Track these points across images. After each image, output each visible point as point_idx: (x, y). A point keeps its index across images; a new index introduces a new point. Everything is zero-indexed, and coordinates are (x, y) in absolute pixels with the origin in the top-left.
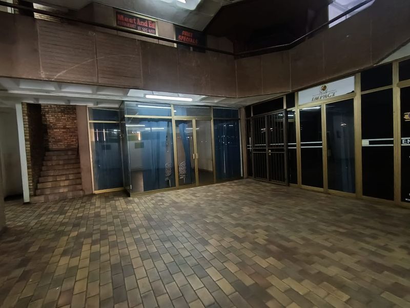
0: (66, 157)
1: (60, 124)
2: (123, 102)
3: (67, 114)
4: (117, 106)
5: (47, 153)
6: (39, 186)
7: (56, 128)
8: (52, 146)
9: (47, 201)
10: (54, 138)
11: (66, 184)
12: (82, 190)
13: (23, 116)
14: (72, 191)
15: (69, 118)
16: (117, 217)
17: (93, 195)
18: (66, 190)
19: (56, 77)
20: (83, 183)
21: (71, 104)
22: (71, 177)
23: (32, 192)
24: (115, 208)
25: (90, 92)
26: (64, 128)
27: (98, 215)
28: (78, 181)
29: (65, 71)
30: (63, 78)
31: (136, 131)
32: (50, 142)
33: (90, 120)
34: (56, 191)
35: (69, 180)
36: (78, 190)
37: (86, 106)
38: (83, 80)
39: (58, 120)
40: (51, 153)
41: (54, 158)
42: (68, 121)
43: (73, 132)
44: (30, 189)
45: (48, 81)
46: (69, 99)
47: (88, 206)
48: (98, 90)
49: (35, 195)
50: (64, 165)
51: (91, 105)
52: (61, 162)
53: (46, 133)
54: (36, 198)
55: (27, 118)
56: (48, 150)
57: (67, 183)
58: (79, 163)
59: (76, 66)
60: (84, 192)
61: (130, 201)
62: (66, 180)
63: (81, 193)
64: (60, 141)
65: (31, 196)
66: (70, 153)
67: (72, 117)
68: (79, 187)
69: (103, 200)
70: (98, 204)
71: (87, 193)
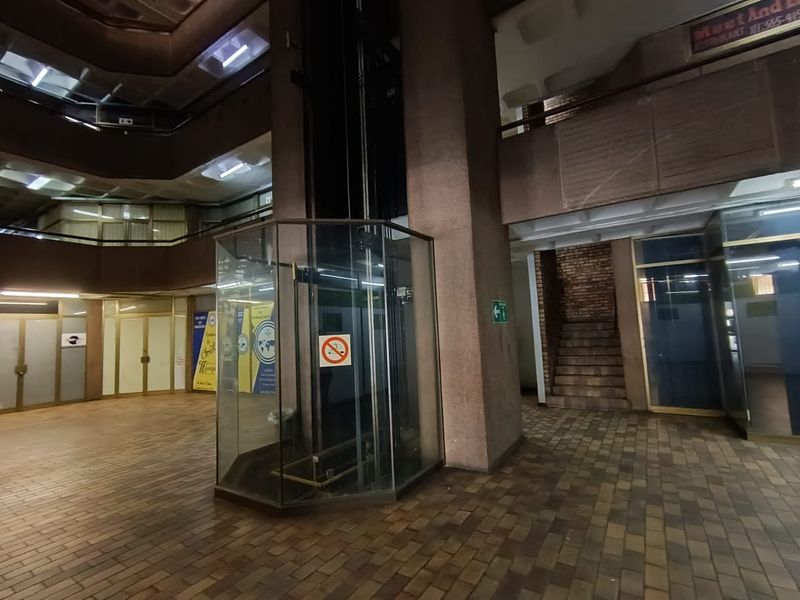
0: (595, 334)
1: (582, 277)
2: (716, 213)
3: (594, 257)
4: (698, 225)
5: (565, 327)
6: (558, 379)
7: (577, 285)
8: (571, 314)
9: (567, 408)
10: (572, 300)
11: (597, 384)
12: (625, 398)
13: (536, 271)
14: (608, 398)
15: (597, 264)
16: (719, 481)
17: (648, 414)
18: (597, 394)
19: (583, 203)
20: (627, 386)
21: (603, 240)
22: (604, 371)
23: (548, 389)
24: (709, 458)
25: (640, 211)
26: (589, 282)
27: (666, 462)
28: (617, 380)
29: (598, 188)
30: (594, 201)
31: (747, 273)
32: (567, 307)
33: (637, 264)
34: (582, 393)
35: (600, 376)
36: (619, 398)
37: (630, 238)
38: (629, 194)
39: (579, 269)
40: (570, 326)
41: (576, 335)
42: (595, 270)
43: (603, 289)
44: (545, 383)
45: (573, 212)
46: (598, 233)
47: (642, 435)
48: (656, 204)
49: (552, 394)
50: (590, 348)
51: (639, 234)
52: (586, 343)
53: (562, 292)
54: (553, 400)
55: (540, 273)
56: (566, 322)
57: (597, 381)
58: (619, 346)
59: (617, 172)
60: (631, 404)
61: (748, 451)
62: (595, 376)
63: (625, 404)
64: (582, 304)
65: (546, 394)
66: (600, 326)
67: (603, 262)
68: (619, 391)
69: (673, 429)
70: (663, 436)
71: (636, 407)
